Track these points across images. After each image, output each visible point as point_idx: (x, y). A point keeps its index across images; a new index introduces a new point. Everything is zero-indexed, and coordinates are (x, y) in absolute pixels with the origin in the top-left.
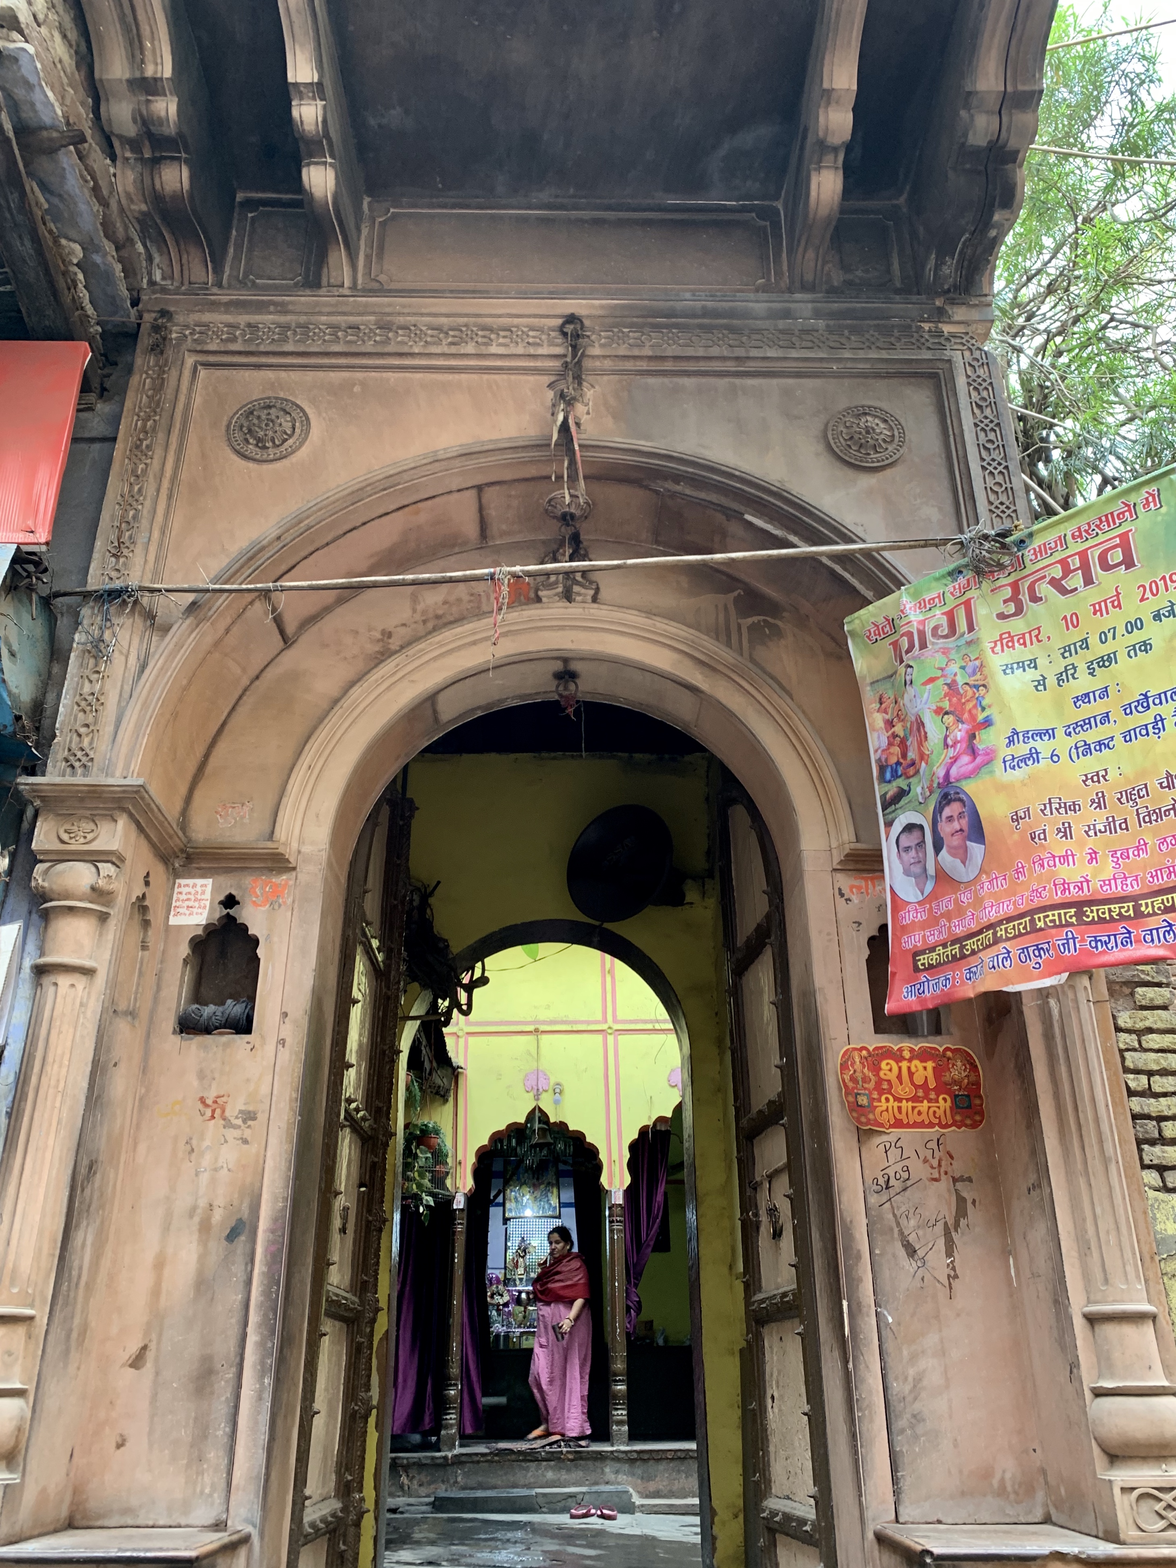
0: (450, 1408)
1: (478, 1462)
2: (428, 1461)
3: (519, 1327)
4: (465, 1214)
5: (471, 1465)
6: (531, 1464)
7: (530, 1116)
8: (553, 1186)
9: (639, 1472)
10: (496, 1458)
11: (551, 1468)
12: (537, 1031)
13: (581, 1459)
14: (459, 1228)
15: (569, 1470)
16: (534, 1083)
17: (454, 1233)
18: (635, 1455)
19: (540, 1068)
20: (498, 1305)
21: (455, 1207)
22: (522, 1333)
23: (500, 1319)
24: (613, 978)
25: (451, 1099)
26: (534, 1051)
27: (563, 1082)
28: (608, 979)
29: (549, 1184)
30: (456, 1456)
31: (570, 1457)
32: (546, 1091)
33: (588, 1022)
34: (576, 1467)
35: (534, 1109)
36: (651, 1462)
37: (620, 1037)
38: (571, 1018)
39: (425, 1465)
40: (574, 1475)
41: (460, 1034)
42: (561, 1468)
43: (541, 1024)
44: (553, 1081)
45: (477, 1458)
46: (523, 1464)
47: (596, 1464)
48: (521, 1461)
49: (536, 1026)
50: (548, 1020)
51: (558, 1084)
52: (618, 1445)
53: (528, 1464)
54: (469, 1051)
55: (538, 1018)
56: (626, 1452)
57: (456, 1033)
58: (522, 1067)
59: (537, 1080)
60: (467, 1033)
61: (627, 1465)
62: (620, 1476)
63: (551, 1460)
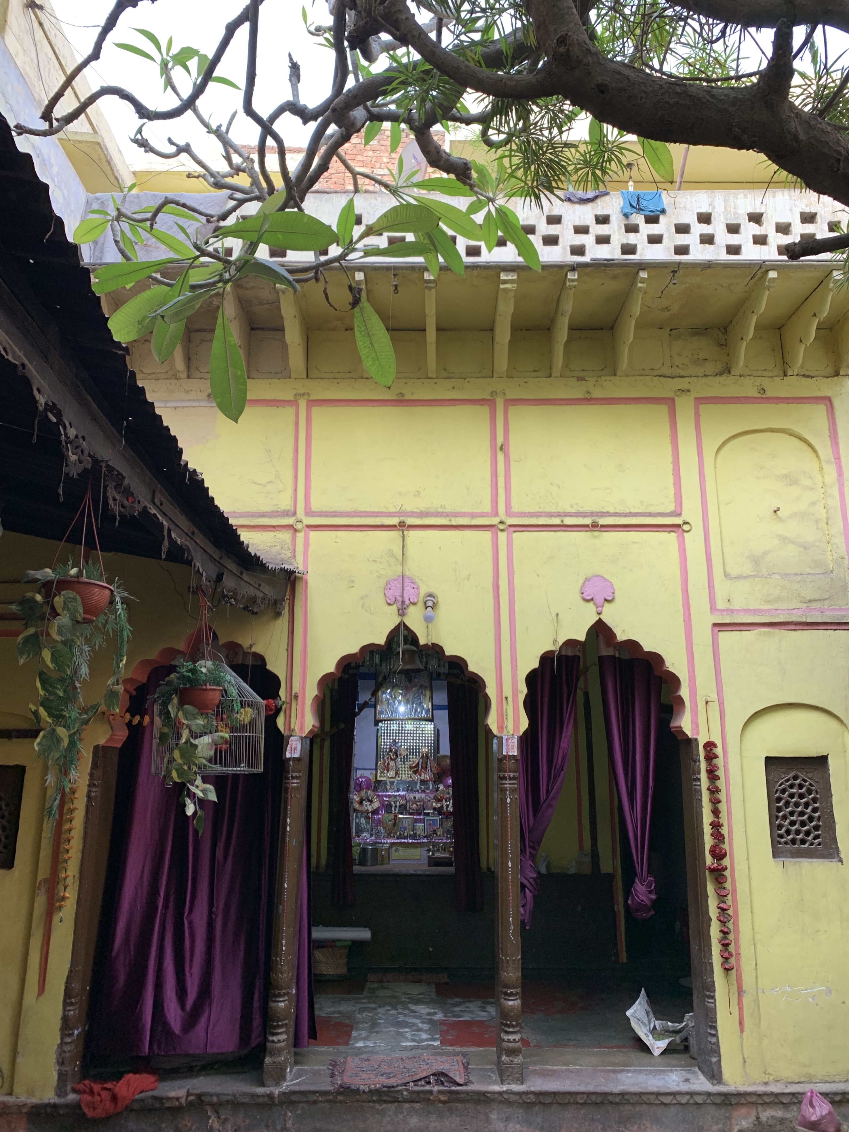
0: (278, 1026)
1: (315, 1102)
2: (246, 1100)
4: (303, 766)
5: (306, 1105)
6: (389, 1105)
7: (393, 636)
8: (426, 688)
9: (539, 1120)
10: (340, 1098)
11: (418, 1112)
12: (402, 526)
13: (459, 1101)
14: (294, 783)
15: (441, 1115)
16: (398, 593)
17: (287, 789)
18: (533, 1098)
19: (407, 573)
20: (367, 812)
21: (288, 755)
22: (392, 845)
23: (369, 827)
24: (507, 457)
25: (286, 612)
26: (399, 553)
27: (436, 592)
28: (501, 457)
30: (284, 1093)
31: (443, 1098)
32: (414, 604)
33: (473, 515)
34: (451, 1111)
35: (396, 629)
36: (553, 1108)
37: (515, 535)
38: (449, 509)
39: (243, 1104)
40: (447, 1123)
41: (299, 526)
42: (429, 1112)
43: (409, 516)
44: (423, 590)
45: (315, 1098)
46: (377, 1106)
47: (479, 1107)
48: (375, 1102)
49: (402, 519)
50: (418, 511)
51: (430, 595)
52: (509, 1083)
53: (384, 1106)
54: (311, 549)
55: (403, 508)
56: (520, 1094)
57: (292, 526)
58: (382, 572)
59: (403, 589)
60: (308, 526)
61: (521, 1111)
62: (511, 1125)
63: (417, 1102)
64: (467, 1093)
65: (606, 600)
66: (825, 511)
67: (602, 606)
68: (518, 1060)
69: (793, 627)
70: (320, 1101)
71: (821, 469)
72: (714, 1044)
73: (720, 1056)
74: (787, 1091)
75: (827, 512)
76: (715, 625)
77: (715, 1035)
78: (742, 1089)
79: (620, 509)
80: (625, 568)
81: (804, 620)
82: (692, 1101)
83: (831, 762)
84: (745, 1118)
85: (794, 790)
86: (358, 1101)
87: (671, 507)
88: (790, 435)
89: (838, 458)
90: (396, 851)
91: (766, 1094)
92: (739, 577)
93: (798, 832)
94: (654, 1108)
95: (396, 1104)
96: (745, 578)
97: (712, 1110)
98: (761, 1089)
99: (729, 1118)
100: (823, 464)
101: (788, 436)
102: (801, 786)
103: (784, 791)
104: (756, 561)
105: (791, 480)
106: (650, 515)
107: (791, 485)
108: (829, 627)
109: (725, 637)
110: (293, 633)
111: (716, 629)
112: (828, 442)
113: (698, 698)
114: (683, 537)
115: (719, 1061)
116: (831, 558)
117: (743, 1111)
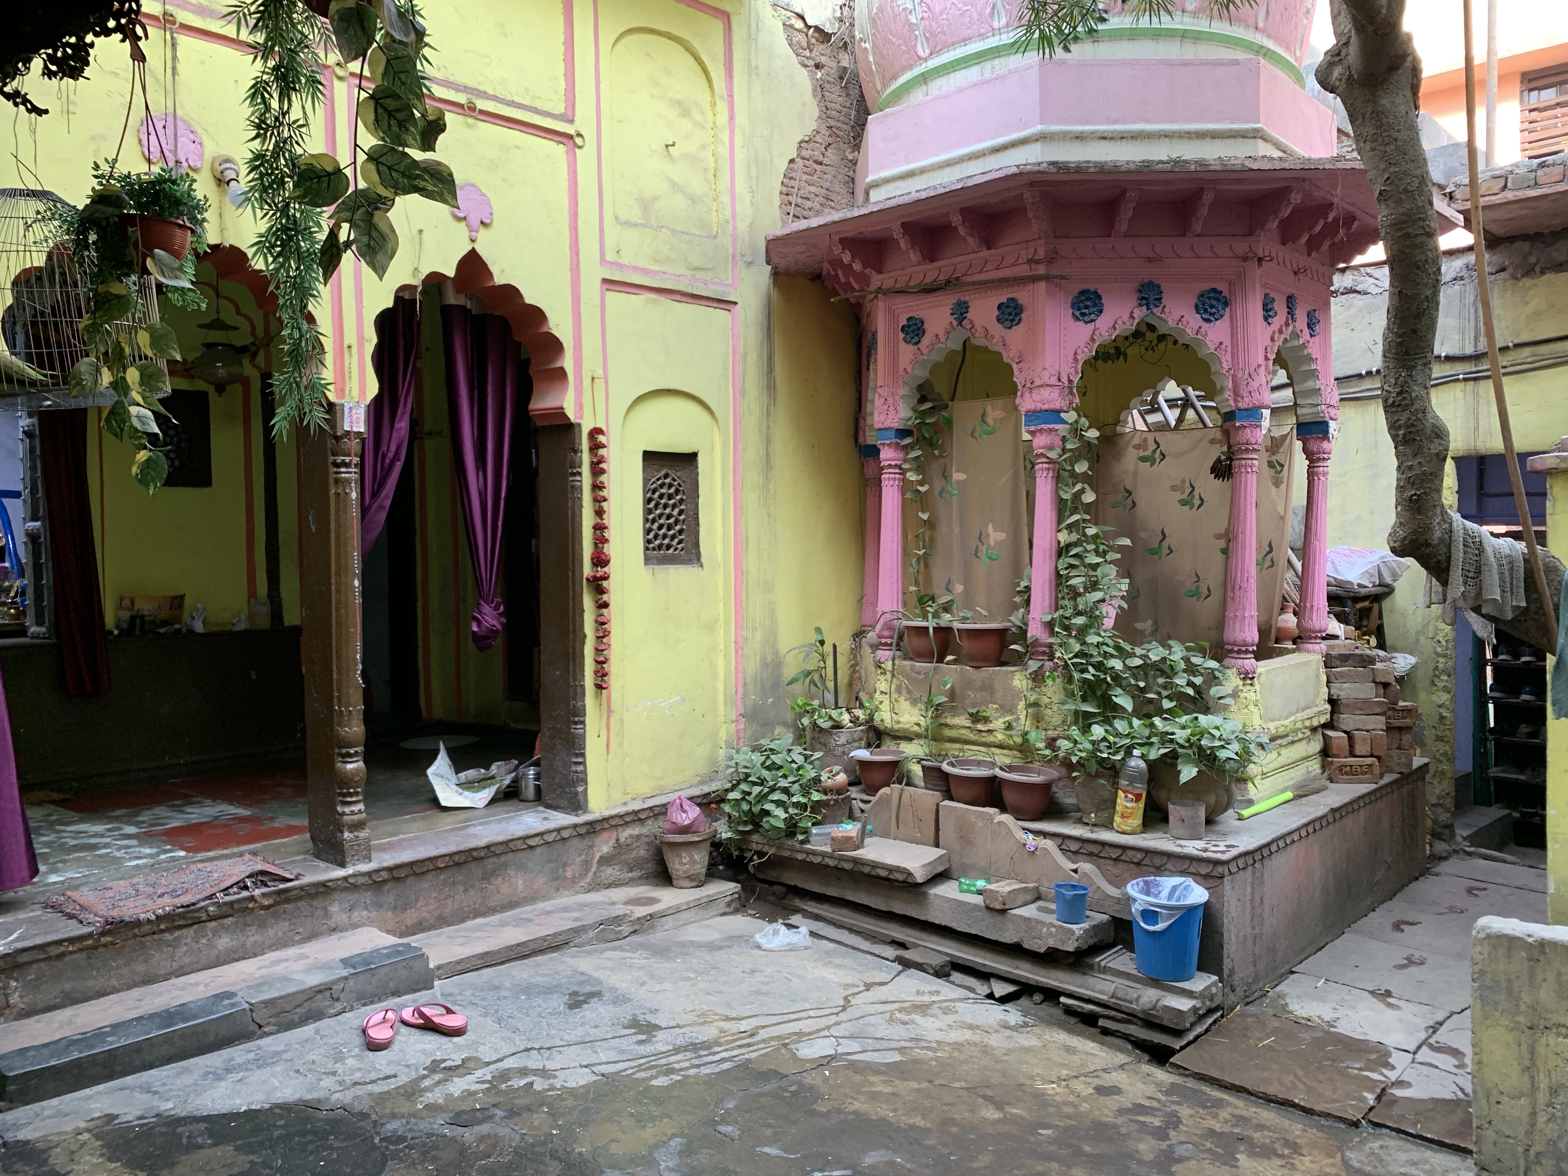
1: (62, 955)
5: (45, 966)
6: (185, 931)
9: (391, 899)
10: (108, 939)
11: (226, 929)
12: (168, 21)
13: (288, 901)
15: (263, 925)
16: (167, 146)
18: (385, 875)
32: (196, 170)
34: (276, 916)
36: (410, 880)
40: (271, 932)
42: (246, 925)
43: (179, 6)
44: (210, 150)
45: (62, 949)
46: (167, 936)
47: (315, 903)
48: (162, 931)
49: (168, 8)
50: (195, 2)
51: (229, 161)
52: (354, 865)
53: (177, 934)
56: (369, 874)
59: (176, 140)
61: (369, 893)
62: (356, 914)
63: (228, 916)
64: (301, 888)
65: (482, 223)
66: (713, 159)
67: (477, 232)
68: (363, 834)
69: (678, 298)
70: (71, 953)
71: (714, 104)
72: (581, 772)
73: (586, 784)
74: (645, 806)
75: (716, 162)
76: (605, 281)
77: (583, 763)
78: (607, 813)
79: (501, 93)
80: (504, 180)
81: (689, 290)
82: (558, 838)
83: (701, 460)
84: (606, 843)
85: (663, 491)
86: (135, 936)
87: (560, 108)
88: (687, 49)
89: (731, 96)
91: (628, 814)
92: (627, 224)
93: (665, 536)
94: (520, 855)
95: (196, 926)
96: (635, 225)
97: (576, 842)
98: (622, 810)
99: (591, 847)
100: (717, 98)
101: (683, 50)
102: (670, 486)
103: (654, 492)
104: (646, 205)
105: (684, 109)
106: (536, 111)
107: (684, 116)
108: (710, 304)
109: (615, 298)
111: (605, 287)
112: (723, 73)
113: (584, 373)
114: (575, 154)
115: (586, 790)
116: (715, 220)
117: (605, 835)
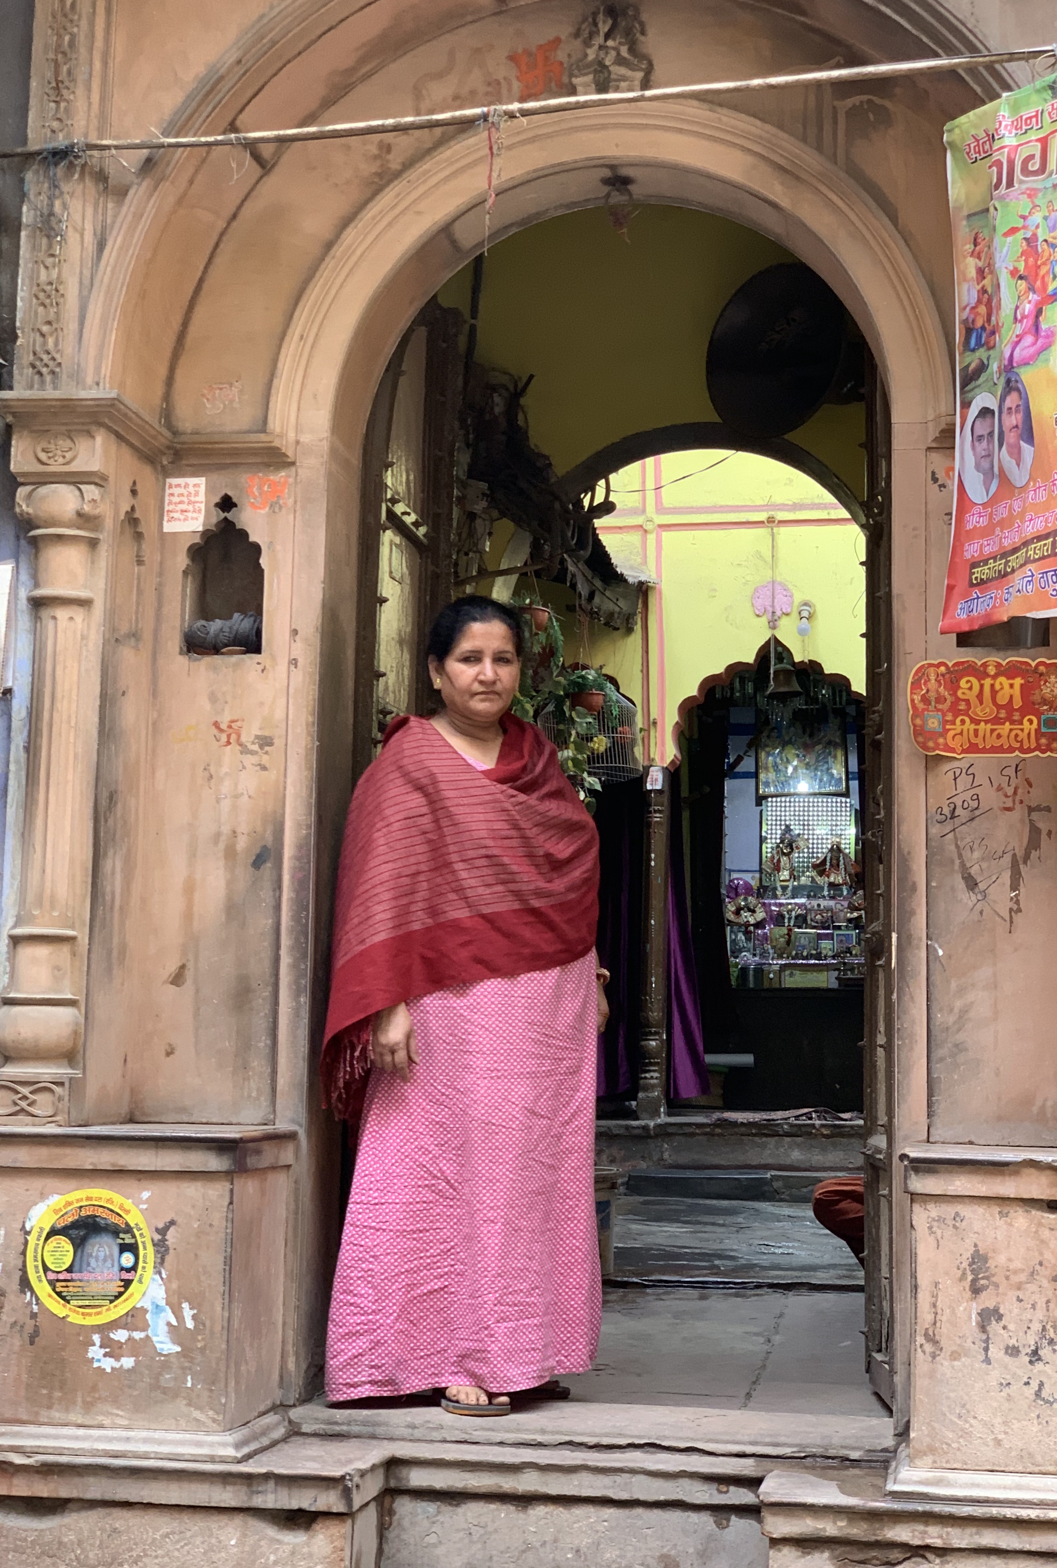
0: (651, 1064)
1: (693, 1135)
2: (622, 1131)
3: (780, 957)
4: (665, 799)
5: (682, 1139)
6: (768, 1139)
7: (763, 654)
8: (836, 746)
10: (718, 1131)
11: (799, 1145)
12: (771, 520)
14: (657, 818)
16: (768, 603)
17: (649, 825)
19: (777, 579)
20: (747, 925)
21: (649, 787)
22: (783, 967)
23: (751, 945)
25: (638, 628)
26: (768, 554)
27: (814, 600)
29: (830, 743)
30: (660, 1125)
31: (825, 1132)
32: (787, 614)
34: (834, 1145)
35: (768, 643)
38: (827, 499)
39: (617, 1135)
40: (830, 1156)
41: (649, 526)
42: (812, 1146)
43: (779, 510)
44: (798, 598)
45: (691, 1130)
48: (755, 1135)
49: (771, 513)
50: (790, 503)
51: (806, 604)
53: (764, 1139)
54: (663, 553)
55: (773, 500)
57: (641, 526)
58: (748, 578)
59: (773, 598)
60: (660, 526)
63: (798, 1136)
70: (698, 1134)
86: (737, 1134)
90: (791, 975)
95: (776, 1137)
110: (647, 652)
